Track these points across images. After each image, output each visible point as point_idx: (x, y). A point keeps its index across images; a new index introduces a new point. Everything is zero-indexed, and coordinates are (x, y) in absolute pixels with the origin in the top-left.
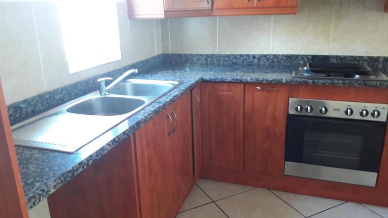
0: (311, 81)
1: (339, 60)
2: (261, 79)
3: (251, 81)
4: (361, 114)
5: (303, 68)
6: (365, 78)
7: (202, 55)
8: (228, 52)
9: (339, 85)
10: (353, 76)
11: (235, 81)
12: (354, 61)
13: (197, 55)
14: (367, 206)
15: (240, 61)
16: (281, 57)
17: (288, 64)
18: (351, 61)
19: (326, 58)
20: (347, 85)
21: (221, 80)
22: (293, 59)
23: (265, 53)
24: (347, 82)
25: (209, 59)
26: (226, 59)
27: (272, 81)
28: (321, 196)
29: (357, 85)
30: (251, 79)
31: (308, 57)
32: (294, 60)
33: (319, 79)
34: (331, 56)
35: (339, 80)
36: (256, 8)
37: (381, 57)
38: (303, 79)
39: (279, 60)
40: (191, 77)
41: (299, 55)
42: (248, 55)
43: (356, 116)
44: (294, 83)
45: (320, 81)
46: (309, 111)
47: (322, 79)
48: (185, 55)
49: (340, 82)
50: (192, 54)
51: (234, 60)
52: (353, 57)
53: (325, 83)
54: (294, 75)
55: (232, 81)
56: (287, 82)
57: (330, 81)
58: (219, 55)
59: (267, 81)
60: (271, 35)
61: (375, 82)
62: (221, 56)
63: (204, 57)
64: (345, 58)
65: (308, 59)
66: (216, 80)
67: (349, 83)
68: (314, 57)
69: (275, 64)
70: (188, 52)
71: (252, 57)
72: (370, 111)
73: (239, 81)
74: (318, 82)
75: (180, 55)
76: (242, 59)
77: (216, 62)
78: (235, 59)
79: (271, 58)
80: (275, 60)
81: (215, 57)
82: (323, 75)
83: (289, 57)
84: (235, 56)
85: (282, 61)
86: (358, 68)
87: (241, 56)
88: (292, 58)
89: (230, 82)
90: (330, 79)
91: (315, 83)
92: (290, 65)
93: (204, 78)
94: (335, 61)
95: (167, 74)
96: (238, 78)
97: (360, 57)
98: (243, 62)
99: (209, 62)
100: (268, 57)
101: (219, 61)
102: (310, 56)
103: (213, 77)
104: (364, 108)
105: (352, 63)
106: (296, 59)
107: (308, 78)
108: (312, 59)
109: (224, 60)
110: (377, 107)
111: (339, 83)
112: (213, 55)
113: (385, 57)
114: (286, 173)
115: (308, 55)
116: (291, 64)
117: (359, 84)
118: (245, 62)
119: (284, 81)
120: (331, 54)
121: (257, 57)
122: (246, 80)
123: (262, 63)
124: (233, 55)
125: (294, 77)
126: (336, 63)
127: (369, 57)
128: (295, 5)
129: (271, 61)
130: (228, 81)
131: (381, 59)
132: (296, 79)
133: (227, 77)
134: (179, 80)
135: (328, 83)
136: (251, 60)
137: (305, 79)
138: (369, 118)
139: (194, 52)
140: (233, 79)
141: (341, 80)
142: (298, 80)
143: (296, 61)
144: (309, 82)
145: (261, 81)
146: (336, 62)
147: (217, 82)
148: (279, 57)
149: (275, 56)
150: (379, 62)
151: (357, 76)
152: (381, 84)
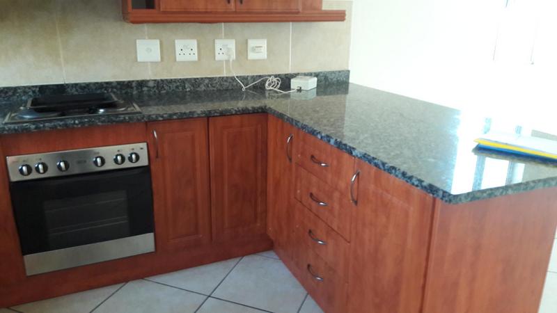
0: (33, 127)
1: (79, 90)
4: (116, 161)
6: (111, 111)
9: (75, 126)
10: (96, 111)
12: (101, 88)
14: (152, 278)
17: (4, 103)
18: (96, 89)
19: (60, 88)
22: (10, 93)
24: (86, 120)
28: (91, 288)
29: (99, 124)
31: (34, 89)
32: (11, 96)
33: (46, 122)
34: (67, 85)
35: (74, 119)
37: (133, 81)
38: (19, 125)
41: (19, 88)
43: (110, 165)
44: (5, 132)
45: (47, 124)
46: (41, 171)
47: (50, 121)
49: (77, 122)
52: (97, 83)
53: (55, 127)
54: (7, 120)
57: (61, 123)
61: (123, 116)
64: (88, 85)
65: (34, 92)
67: (89, 121)
68: (42, 88)
72: (127, 156)
74: (44, 126)
82: (53, 116)
83: (3, 92)
86: (104, 99)
88: (7, 92)
90: (61, 120)
91: (40, 128)
92: (5, 105)
94: (74, 91)
97: (107, 83)
102: (36, 87)
104: (118, 153)
105: (99, 92)
106: (14, 94)
107: (29, 122)
108: (40, 91)
110: (133, 149)
111: (74, 123)
113: (138, 81)
114: (28, 273)
115: (33, 86)
116: (8, 102)
117: (102, 122)
120: (67, 83)
125: (6, 124)
126: (76, 95)
127: (119, 83)
132: (10, 126)
135: (60, 126)
137: (25, 125)
138: (127, 164)
141: (78, 118)
142: (12, 126)
143: (15, 97)
144: (30, 128)
146: (76, 93)
150: (132, 88)
151: (102, 111)
152: (130, 118)
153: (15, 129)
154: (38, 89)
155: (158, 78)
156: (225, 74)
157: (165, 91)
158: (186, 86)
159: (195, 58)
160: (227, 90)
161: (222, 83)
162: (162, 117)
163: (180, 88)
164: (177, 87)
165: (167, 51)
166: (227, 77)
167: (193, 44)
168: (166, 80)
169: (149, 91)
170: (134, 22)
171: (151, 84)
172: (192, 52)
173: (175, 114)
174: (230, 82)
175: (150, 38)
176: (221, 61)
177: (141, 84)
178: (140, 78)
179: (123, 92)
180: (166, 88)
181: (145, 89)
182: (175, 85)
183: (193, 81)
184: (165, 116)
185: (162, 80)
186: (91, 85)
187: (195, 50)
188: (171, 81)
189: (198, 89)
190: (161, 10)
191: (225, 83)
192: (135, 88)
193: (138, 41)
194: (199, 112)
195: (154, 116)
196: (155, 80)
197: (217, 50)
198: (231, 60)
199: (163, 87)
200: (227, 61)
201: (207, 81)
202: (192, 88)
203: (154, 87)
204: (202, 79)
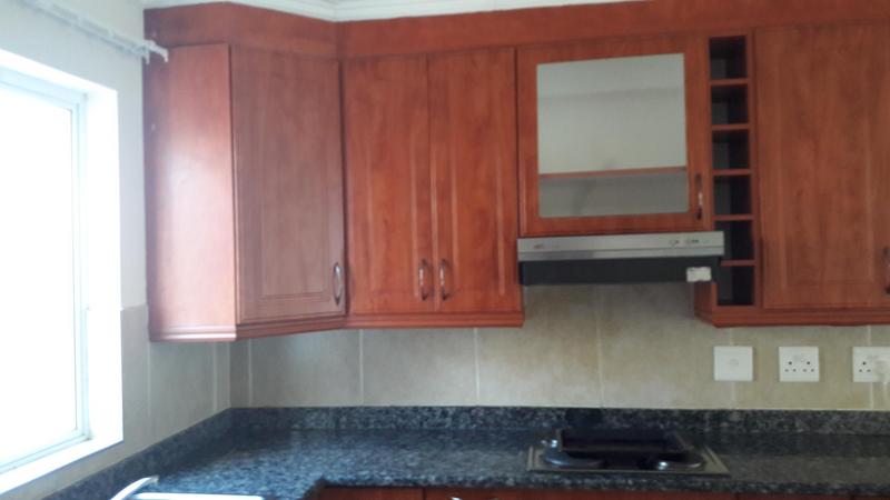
0: (567, 482)
1: (623, 421)
2: (460, 479)
3: (438, 483)
5: (549, 442)
6: (678, 469)
7: (326, 410)
8: (386, 402)
9: (627, 489)
10: (653, 465)
11: (401, 485)
12: (655, 420)
13: (316, 409)
15: (414, 421)
16: (501, 413)
17: (519, 429)
18: (647, 420)
19: (595, 415)
20: (644, 489)
21: (370, 483)
22: (528, 417)
23: (469, 403)
24: (644, 481)
25: (344, 419)
26: (383, 418)
27: (484, 482)
29: (664, 489)
30: (438, 479)
31: (559, 413)
32: (529, 420)
33: (584, 475)
34: (605, 410)
35: (626, 477)
36: (440, 313)
37: (705, 411)
38: (550, 476)
39: (498, 419)
40: (297, 479)
41: (540, 409)
42: (430, 409)
44: (531, 486)
45: (587, 481)
47: (591, 476)
48: (287, 410)
49: (630, 482)
50: (302, 409)
51: (400, 420)
52: (650, 411)
53: (599, 485)
54: (531, 462)
55: (395, 484)
56: (517, 484)
57: (608, 481)
58: (366, 408)
59: (473, 482)
60: (477, 366)
61: (700, 479)
62: (369, 410)
63: (331, 414)
64: (635, 413)
65: (559, 417)
66: (358, 484)
67: (649, 484)
68: (571, 413)
69: (491, 428)
70: (292, 403)
71: (438, 413)
73: (410, 485)
74: (583, 483)
75: (274, 412)
76: (419, 417)
77: (360, 427)
78: (404, 418)
79: (481, 414)
80: (490, 420)
81: (356, 415)
82: (593, 465)
83: (520, 413)
84: (402, 411)
85: (505, 422)
87: (416, 409)
88: (524, 415)
89: (389, 487)
90: (606, 475)
91: (578, 485)
92: (522, 432)
93: (329, 478)
94: (616, 424)
95: (238, 470)
96: (409, 477)
97: (664, 412)
98: (421, 424)
99: (343, 427)
100: (473, 412)
101: (366, 424)
102: (562, 409)
103: (350, 477)
105: (650, 425)
106: (532, 419)
107: (560, 472)
108: (567, 418)
109: (379, 421)
111: (627, 484)
112: (352, 408)
113: (713, 411)
115: (559, 409)
116: (524, 429)
117: (667, 486)
118: (425, 426)
119: (510, 482)
120: (605, 406)
121: (451, 413)
122: (426, 481)
123: (462, 427)
124: (397, 408)
125: (531, 471)
126: (617, 429)
127: (683, 412)
128: (519, 308)
129: (481, 422)
130: (385, 483)
131: (707, 416)
132: (537, 476)
133: (383, 473)
134: (264, 488)
135: (605, 485)
136: (438, 420)
137: (556, 477)
139: (307, 403)
140: (397, 480)
141: (633, 476)
142: (540, 477)
143: (534, 422)
144: (563, 483)
145: (460, 483)
147: (361, 487)
148: (497, 412)
149: (489, 410)
150: (704, 422)
151: (663, 464)
152: (713, 485)
153: (544, 484)
154: (564, 414)
155: (747, 407)
156: (871, 407)
157: (757, 431)
158: (797, 425)
159: (815, 377)
160: (877, 436)
161: (867, 423)
162: (767, 488)
163: (786, 427)
164: (780, 425)
165: (765, 366)
166: (878, 413)
167: (812, 353)
168: (761, 411)
169: (731, 428)
170: (719, 326)
171: (735, 418)
172: (809, 368)
173: (790, 485)
174: (883, 422)
175: (736, 345)
176: (864, 385)
177: (719, 416)
178: (716, 406)
179: (690, 427)
180: (761, 425)
181: (725, 425)
182: (776, 422)
183: (810, 417)
184: (773, 487)
185: (754, 412)
186: (640, 414)
187: (816, 365)
188: (768, 415)
189: (820, 431)
190: (766, 306)
191: (873, 424)
192: (708, 423)
193: (717, 350)
194: (836, 486)
195: (753, 486)
196: (741, 412)
197: (857, 364)
198: (885, 383)
199: (754, 423)
200: (877, 385)
201: (836, 418)
202: (808, 428)
203: (740, 422)
204: (827, 413)
